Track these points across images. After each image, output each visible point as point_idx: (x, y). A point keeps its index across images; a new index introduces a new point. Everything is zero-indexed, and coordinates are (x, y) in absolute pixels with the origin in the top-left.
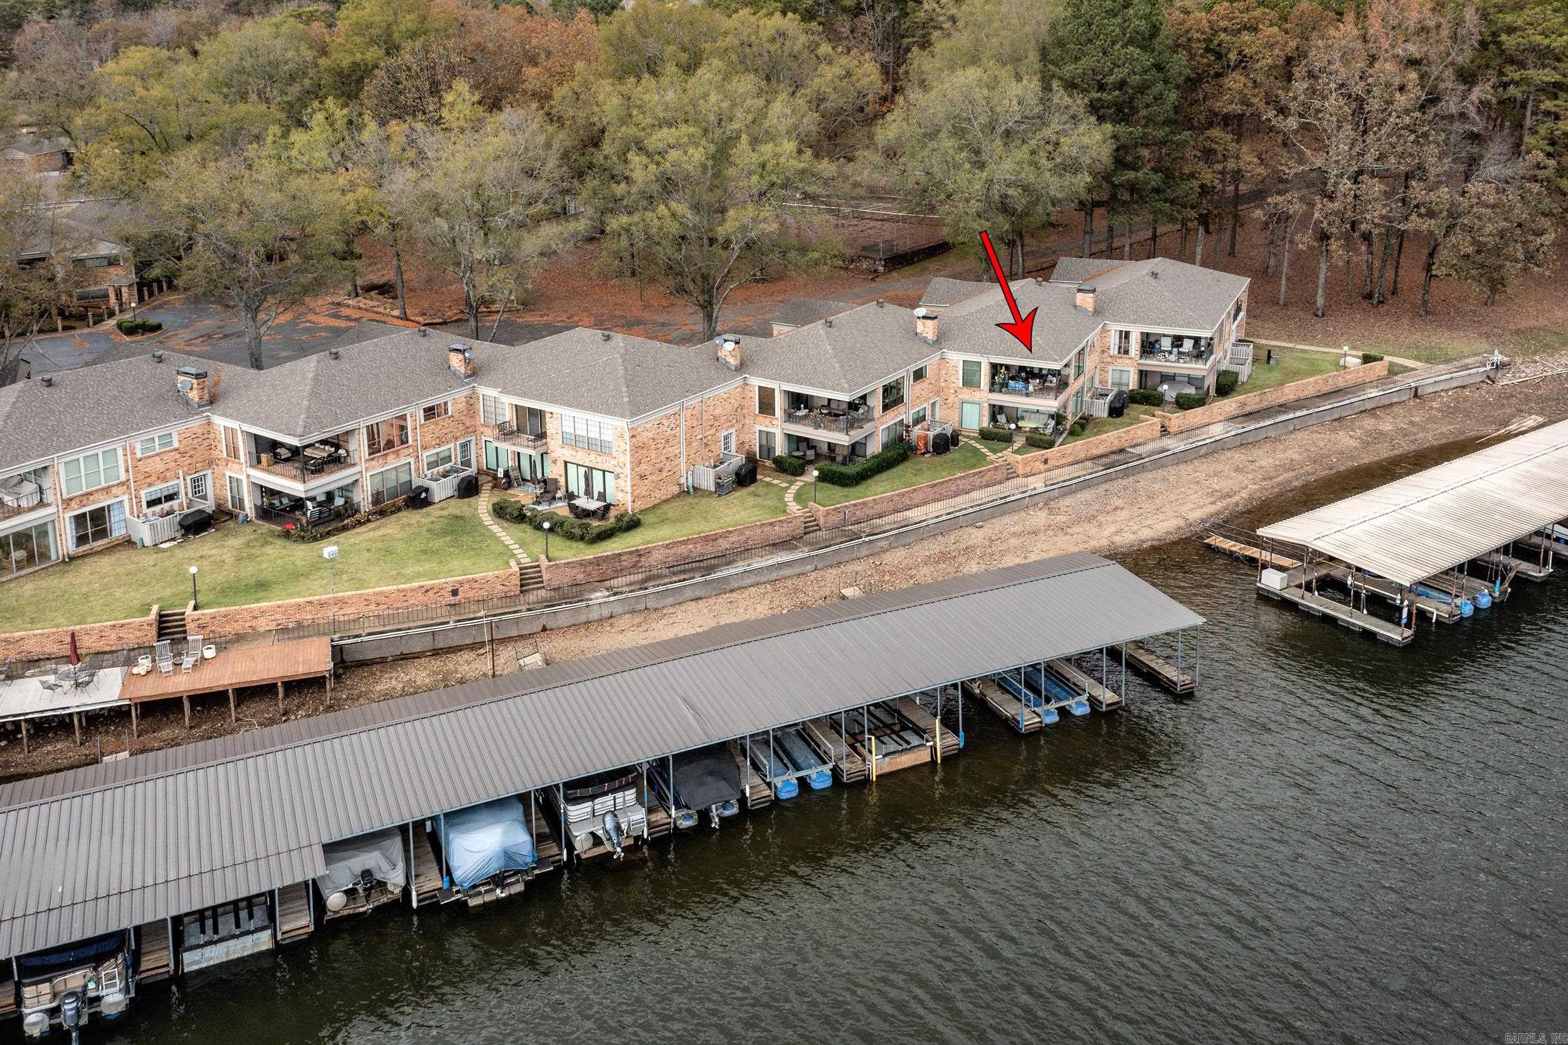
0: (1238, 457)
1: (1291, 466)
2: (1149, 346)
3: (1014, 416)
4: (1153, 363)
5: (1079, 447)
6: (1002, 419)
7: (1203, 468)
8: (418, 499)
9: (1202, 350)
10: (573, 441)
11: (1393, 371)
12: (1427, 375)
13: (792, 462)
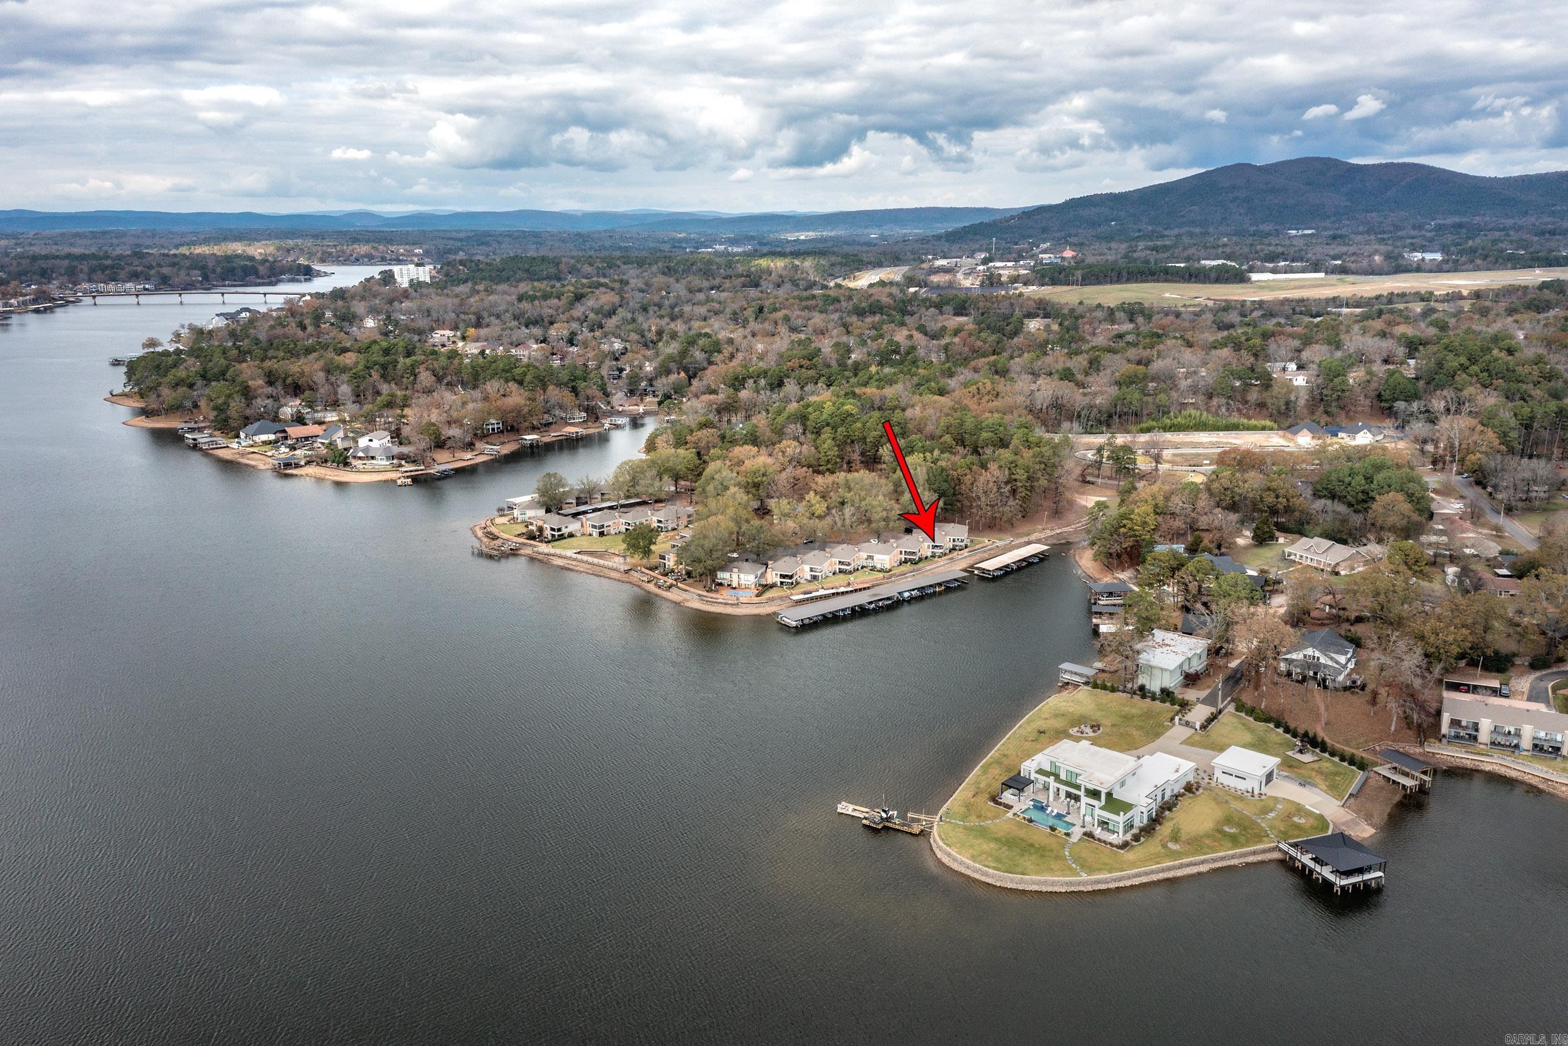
0: (969, 558)
1: (981, 556)
3: (936, 553)
4: (955, 543)
5: (946, 558)
6: (933, 553)
7: (964, 560)
8: (857, 569)
9: (962, 541)
10: (878, 561)
11: (994, 542)
12: (1000, 543)
13: (906, 562)
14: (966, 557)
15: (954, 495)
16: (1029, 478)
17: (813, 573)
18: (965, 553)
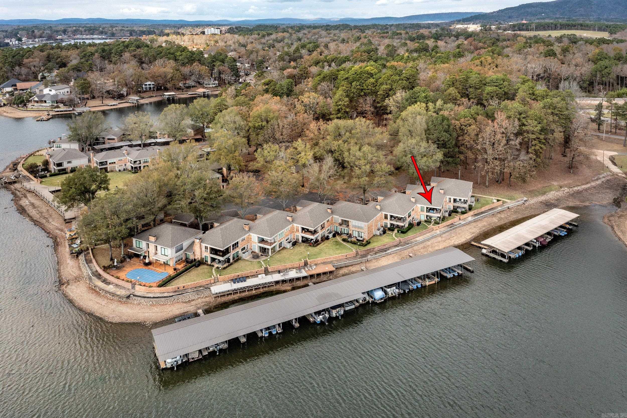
0: (474, 224)
1: (484, 226)
2: (455, 200)
3: (431, 217)
4: (457, 204)
5: (445, 224)
6: (428, 217)
7: (468, 227)
8: (327, 238)
9: (465, 202)
10: (355, 227)
11: (504, 202)
12: (511, 204)
13: (392, 229)
14: (470, 223)
15: (456, 145)
16: (543, 130)
17: (262, 245)
18: (469, 217)
